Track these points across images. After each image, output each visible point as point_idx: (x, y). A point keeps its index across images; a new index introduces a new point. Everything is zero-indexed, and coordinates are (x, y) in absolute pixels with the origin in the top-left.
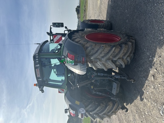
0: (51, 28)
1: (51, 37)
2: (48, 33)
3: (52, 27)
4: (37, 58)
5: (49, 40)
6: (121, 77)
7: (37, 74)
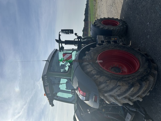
0: (60, 35)
1: (60, 44)
2: (57, 40)
3: (61, 33)
4: (46, 80)
5: (58, 49)
6: (137, 110)
7: (47, 91)
